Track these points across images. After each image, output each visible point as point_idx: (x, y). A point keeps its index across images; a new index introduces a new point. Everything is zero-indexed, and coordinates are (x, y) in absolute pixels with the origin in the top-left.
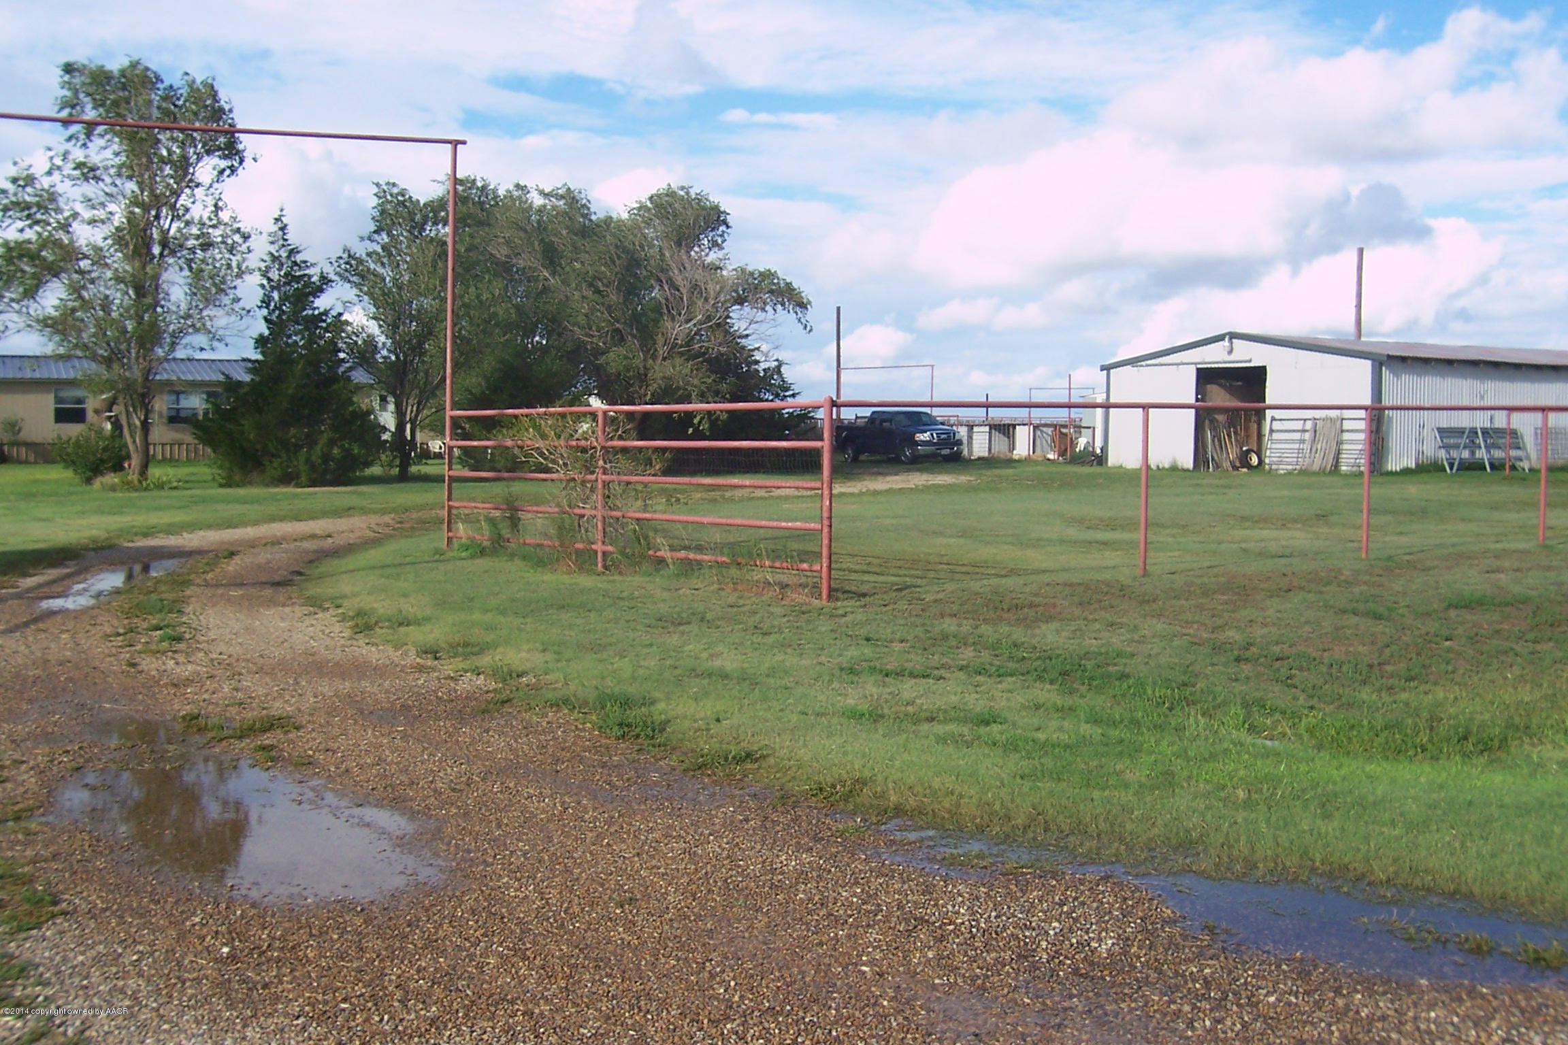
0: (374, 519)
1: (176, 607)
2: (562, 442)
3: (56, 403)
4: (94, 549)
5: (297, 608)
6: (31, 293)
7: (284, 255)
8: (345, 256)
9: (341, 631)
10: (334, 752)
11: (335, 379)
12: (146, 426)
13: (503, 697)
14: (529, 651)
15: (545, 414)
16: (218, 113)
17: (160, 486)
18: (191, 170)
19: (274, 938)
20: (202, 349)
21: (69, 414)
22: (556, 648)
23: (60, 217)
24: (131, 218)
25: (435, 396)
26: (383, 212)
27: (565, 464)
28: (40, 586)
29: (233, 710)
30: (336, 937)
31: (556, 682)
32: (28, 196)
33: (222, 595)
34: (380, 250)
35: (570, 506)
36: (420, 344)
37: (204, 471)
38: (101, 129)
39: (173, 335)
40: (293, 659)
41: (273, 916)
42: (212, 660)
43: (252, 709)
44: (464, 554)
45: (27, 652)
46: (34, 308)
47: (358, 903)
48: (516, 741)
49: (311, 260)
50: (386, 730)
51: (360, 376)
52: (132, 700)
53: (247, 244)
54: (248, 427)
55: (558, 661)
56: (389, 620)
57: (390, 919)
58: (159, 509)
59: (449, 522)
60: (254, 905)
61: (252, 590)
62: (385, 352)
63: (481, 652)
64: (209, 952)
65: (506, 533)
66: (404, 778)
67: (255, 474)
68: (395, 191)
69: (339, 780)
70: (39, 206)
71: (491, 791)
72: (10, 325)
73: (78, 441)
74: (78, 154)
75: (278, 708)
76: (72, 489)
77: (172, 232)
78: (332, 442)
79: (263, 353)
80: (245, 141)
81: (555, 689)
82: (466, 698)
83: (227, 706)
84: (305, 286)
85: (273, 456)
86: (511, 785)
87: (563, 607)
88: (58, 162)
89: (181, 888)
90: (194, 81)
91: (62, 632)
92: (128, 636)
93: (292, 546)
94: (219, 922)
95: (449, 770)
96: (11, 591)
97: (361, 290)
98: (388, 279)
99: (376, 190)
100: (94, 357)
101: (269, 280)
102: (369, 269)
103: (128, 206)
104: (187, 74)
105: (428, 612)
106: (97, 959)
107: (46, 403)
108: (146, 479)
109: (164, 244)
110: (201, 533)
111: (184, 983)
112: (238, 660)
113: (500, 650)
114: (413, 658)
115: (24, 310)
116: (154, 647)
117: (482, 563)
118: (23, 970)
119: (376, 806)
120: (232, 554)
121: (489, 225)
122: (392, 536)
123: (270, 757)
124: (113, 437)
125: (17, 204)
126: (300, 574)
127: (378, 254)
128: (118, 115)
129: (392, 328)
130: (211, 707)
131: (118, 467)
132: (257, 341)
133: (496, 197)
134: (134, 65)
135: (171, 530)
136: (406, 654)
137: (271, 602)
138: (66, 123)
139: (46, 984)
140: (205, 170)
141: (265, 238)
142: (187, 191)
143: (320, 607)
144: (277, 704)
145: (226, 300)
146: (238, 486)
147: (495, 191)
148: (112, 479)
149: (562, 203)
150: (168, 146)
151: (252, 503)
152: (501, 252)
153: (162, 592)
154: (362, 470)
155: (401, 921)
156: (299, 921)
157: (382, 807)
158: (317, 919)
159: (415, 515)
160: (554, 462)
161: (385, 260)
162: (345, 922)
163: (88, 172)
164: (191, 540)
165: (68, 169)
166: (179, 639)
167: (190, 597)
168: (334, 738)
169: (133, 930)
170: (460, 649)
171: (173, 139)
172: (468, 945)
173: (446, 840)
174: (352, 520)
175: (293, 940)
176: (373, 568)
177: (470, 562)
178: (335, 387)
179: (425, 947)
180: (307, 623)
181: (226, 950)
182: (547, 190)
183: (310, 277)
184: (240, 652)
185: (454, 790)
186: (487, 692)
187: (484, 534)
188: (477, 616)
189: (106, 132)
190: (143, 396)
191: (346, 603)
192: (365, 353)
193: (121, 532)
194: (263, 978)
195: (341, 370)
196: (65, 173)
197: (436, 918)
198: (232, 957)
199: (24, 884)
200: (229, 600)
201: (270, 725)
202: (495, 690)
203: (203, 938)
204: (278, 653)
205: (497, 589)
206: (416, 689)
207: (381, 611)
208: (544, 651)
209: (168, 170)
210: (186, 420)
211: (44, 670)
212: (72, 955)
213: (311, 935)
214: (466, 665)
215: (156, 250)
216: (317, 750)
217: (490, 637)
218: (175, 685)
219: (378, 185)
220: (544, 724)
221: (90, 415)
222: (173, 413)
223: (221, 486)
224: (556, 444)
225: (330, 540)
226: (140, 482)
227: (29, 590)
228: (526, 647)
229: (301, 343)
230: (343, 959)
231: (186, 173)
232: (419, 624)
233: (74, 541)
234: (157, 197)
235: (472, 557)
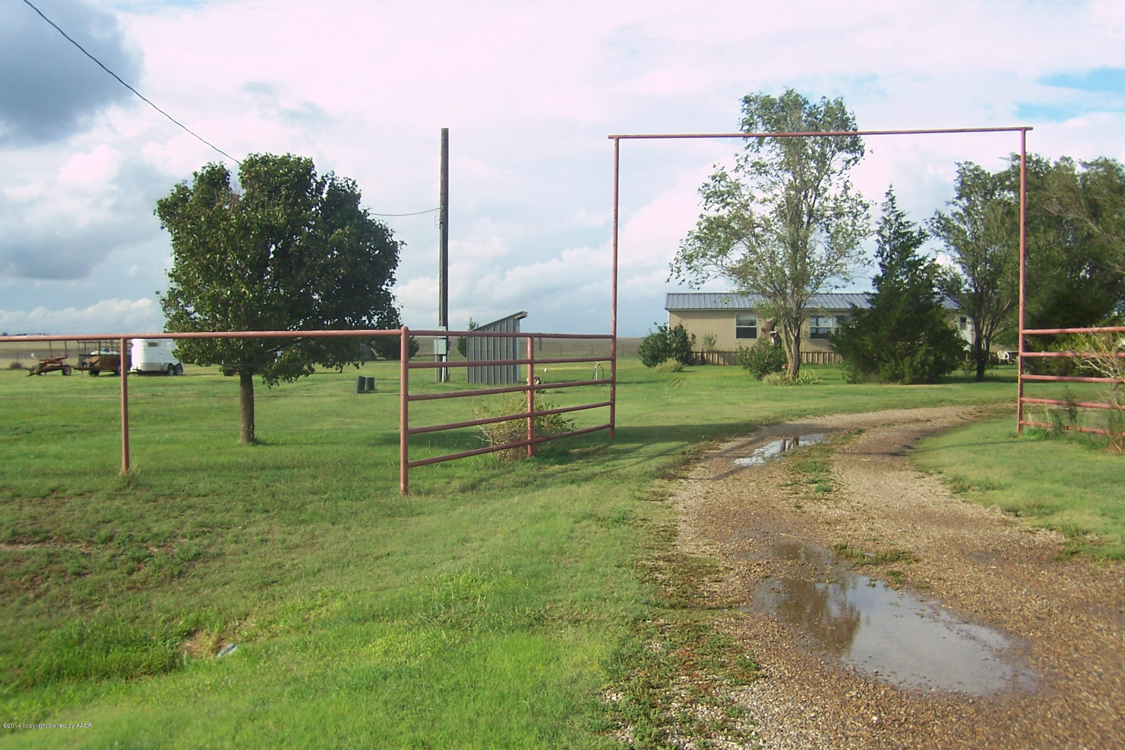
0: (960, 409)
1: (825, 467)
2: (1113, 353)
3: (738, 324)
4: (767, 425)
5: (909, 472)
6: (723, 252)
7: (893, 218)
8: (937, 217)
9: (943, 491)
10: (945, 581)
11: (931, 306)
12: (798, 339)
13: (1072, 548)
14: (1091, 514)
15: (1099, 332)
16: (844, 123)
17: (807, 382)
18: (828, 163)
19: (909, 715)
20: (837, 287)
21: (745, 332)
22: (1113, 514)
23: (742, 200)
24: (788, 198)
25: (1004, 318)
26: (962, 183)
27: (1115, 371)
28: (733, 449)
29: (870, 544)
30: (954, 720)
31: (1115, 540)
32: (722, 187)
33: (856, 461)
34: (961, 212)
35: (1118, 403)
36: (994, 280)
37: (838, 373)
38: (767, 139)
39: (817, 277)
40: (910, 509)
41: (907, 698)
42: (852, 507)
43: (883, 544)
44: (1032, 437)
45: (728, 494)
46: (726, 261)
47: (970, 697)
48: (1085, 585)
49: (912, 221)
50: (982, 567)
51: (948, 304)
52: (799, 532)
53: (867, 212)
54: (868, 342)
55: (1115, 524)
56: (979, 485)
57: (995, 712)
58: (807, 398)
59: (1021, 413)
60: (893, 688)
61: (877, 458)
62: (967, 287)
63: (1052, 513)
64: (864, 719)
65: (1066, 422)
66: (998, 605)
67: (873, 374)
68: (972, 167)
69: (949, 602)
70: (728, 193)
71: (1068, 622)
72: (711, 274)
73: (753, 350)
74: (754, 157)
75: (902, 545)
76: (749, 383)
77: (816, 206)
78: (928, 352)
79: (878, 288)
80: (864, 140)
81: (1114, 546)
82: (1043, 547)
83: (865, 540)
84: (908, 240)
85: (885, 362)
86: (1085, 619)
87: (1116, 482)
88: (742, 162)
89: (841, 669)
90: (829, 102)
91: (750, 481)
92: (794, 486)
93: (903, 427)
94: (869, 698)
95: (1033, 603)
96: (715, 451)
97: (948, 242)
98: (968, 233)
99: (957, 168)
100: (764, 293)
101: (883, 237)
102: (954, 226)
103: (786, 189)
104: (824, 97)
105: (1009, 480)
106: (788, 712)
107: (731, 325)
108: (798, 377)
109: (810, 214)
110: (837, 416)
111: (847, 738)
112: (870, 508)
113: (1066, 512)
114: (998, 515)
115: (719, 263)
116: (811, 495)
117: (1046, 444)
118: (741, 712)
119: (979, 624)
120: (860, 432)
121: (1045, 189)
122: (975, 422)
123: (898, 581)
124: (775, 348)
125: (716, 193)
126: (910, 447)
127: (961, 215)
128: (779, 128)
129: (970, 268)
130: (854, 541)
131: (778, 369)
132: (874, 280)
133: (1048, 167)
134: (789, 93)
135: (816, 413)
136: (993, 510)
137: (891, 468)
138: (745, 137)
139: (756, 724)
140: (837, 162)
141: (879, 207)
142: (826, 177)
143: (927, 472)
144: (900, 542)
145: (853, 253)
146: (860, 383)
147: (1046, 164)
148: (774, 376)
149: (1101, 170)
150: (812, 146)
151: (871, 395)
152: (1054, 209)
153: (814, 457)
154: (949, 373)
155: (1003, 715)
156: (926, 704)
157: (983, 625)
158: (940, 704)
159: (990, 407)
160: (1105, 369)
161: (966, 219)
162: (961, 710)
163: (760, 168)
164: (831, 421)
165: (748, 168)
166: (829, 491)
167: (833, 461)
168: (945, 571)
169: (810, 695)
170: (1036, 510)
171: (815, 142)
172: (1058, 741)
173: (1035, 656)
174: (944, 409)
175: (923, 718)
176: (963, 445)
177: (1038, 443)
178: (931, 311)
179: (1024, 738)
180: (918, 484)
181: (875, 718)
182: (1088, 162)
183: (912, 233)
184: (872, 502)
185: (1038, 618)
186: (1059, 544)
187: (1049, 424)
188: (1046, 485)
189: (771, 141)
190: (796, 319)
191: (945, 470)
192: (952, 287)
193: (783, 414)
194: (902, 743)
195: (935, 301)
196: (746, 170)
197: (1030, 716)
198: (880, 724)
199: (737, 653)
200: (860, 464)
201: (897, 556)
202: (1065, 544)
203: (858, 708)
204: (898, 505)
205: (1060, 465)
206: (1003, 538)
207: (972, 478)
208: (1103, 515)
209: (812, 164)
210: (823, 336)
211: (740, 507)
212: (771, 706)
213: (936, 716)
214: (1041, 522)
215: (805, 219)
216: (932, 578)
217: (1058, 502)
218: (828, 523)
219: (959, 164)
220: (1107, 573)
221: (759, 333)
222: (814, 331)
223: (848, 382)
224: (1108, 355)
225: (929, 424)
226: (794, 379)
227: (727, 451)
228: (1088, 511)
229: (905, 282)
230: (961, 738)
231: (824, 164)
232: (1002, 489)
233: (753, 419)
234: (805, 182)
235: (1039, 440)
